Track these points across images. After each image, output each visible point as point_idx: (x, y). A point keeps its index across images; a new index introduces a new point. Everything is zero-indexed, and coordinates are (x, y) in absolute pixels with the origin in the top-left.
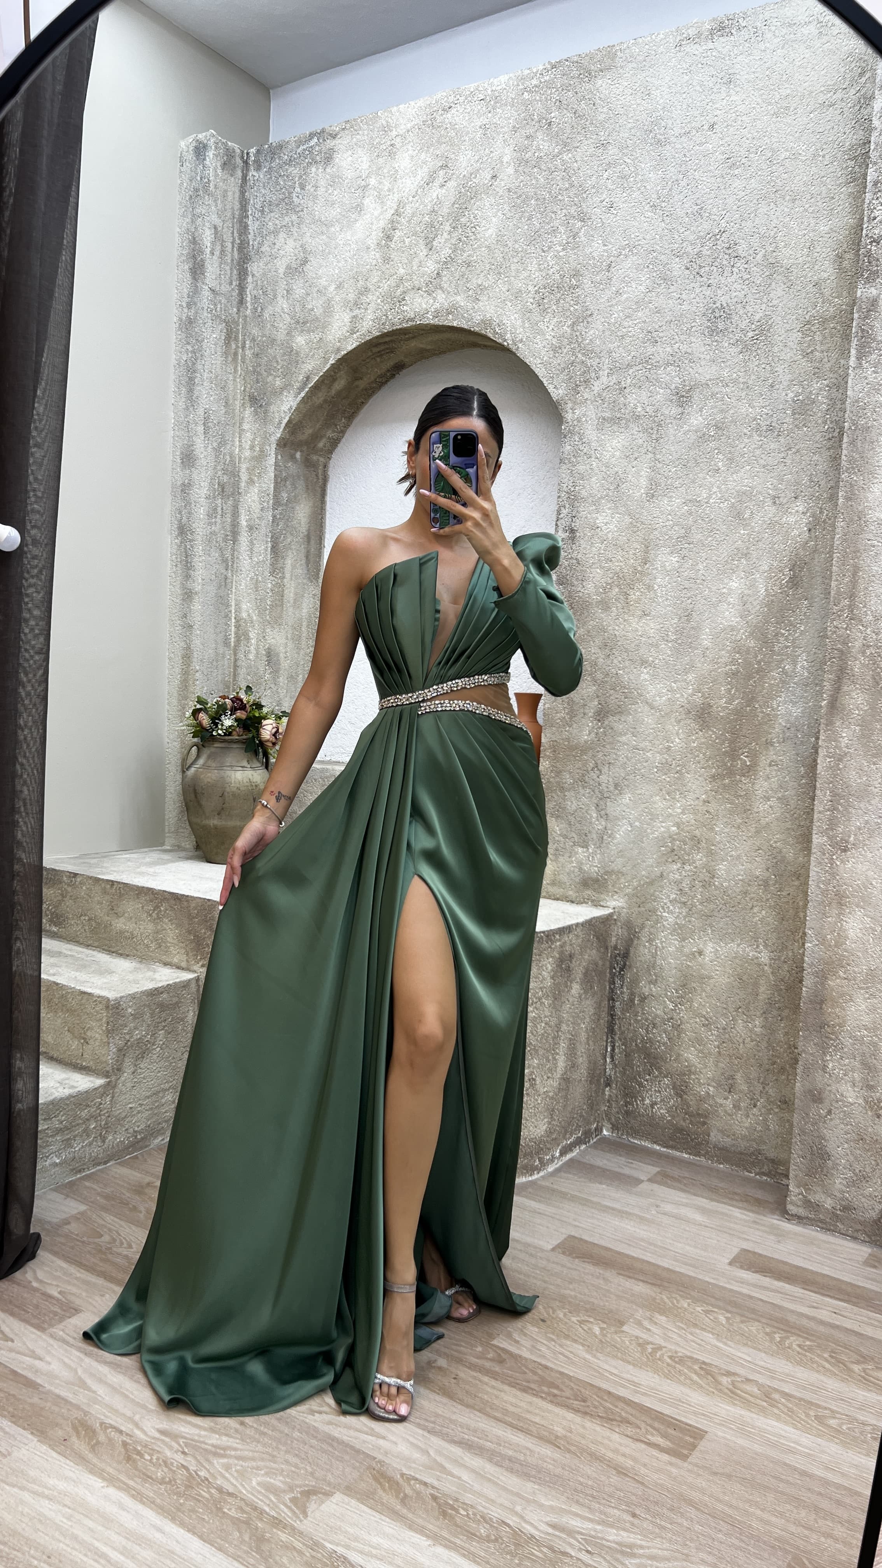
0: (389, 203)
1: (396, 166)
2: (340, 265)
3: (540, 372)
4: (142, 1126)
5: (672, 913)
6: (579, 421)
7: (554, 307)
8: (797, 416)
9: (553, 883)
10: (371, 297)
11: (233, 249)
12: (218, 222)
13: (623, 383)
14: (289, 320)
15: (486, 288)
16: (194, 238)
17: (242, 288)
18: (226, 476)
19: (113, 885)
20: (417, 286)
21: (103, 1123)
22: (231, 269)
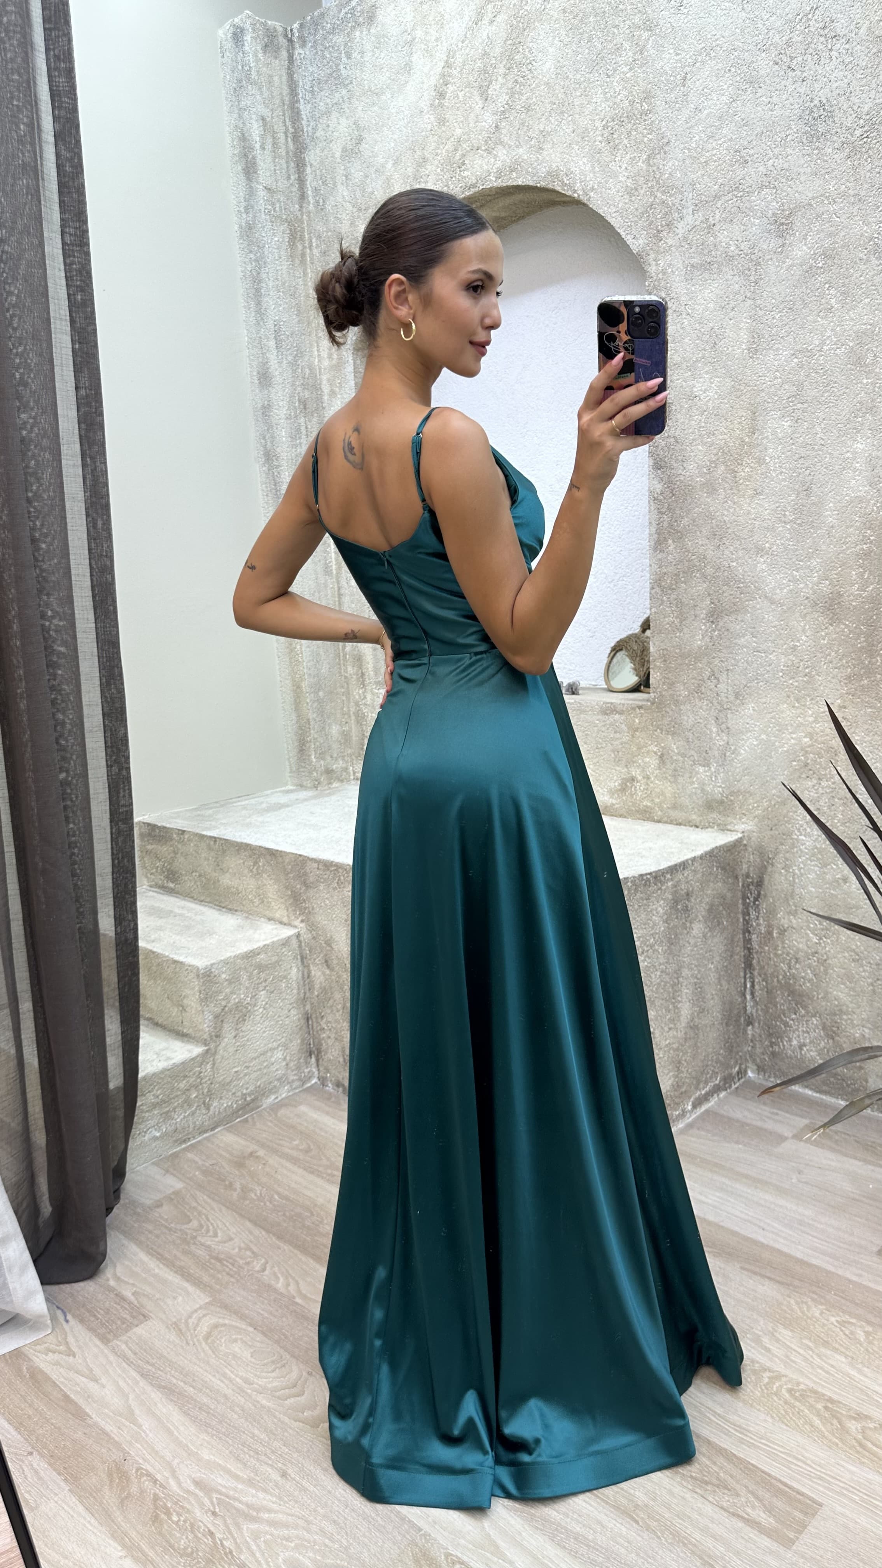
0: (438, 54)
1: (442, 9)
2: (396, 137)
3: (615, 222)
4: (251, 1088)
5: (810, 836)
6: (664, 274)
7: (626, 141)
9: (674, 807)
10: (429, 167)
11: (286, 140)
12: (266, 113)
13: (711, 219)
14: (352, 209)
15: (549, 133)
16: (243, 135)
17: (301, 181)
18: (306, 392)
19: (215, 841)
20: (476, 145)
21: (206, 1090)
22: (287, 162)
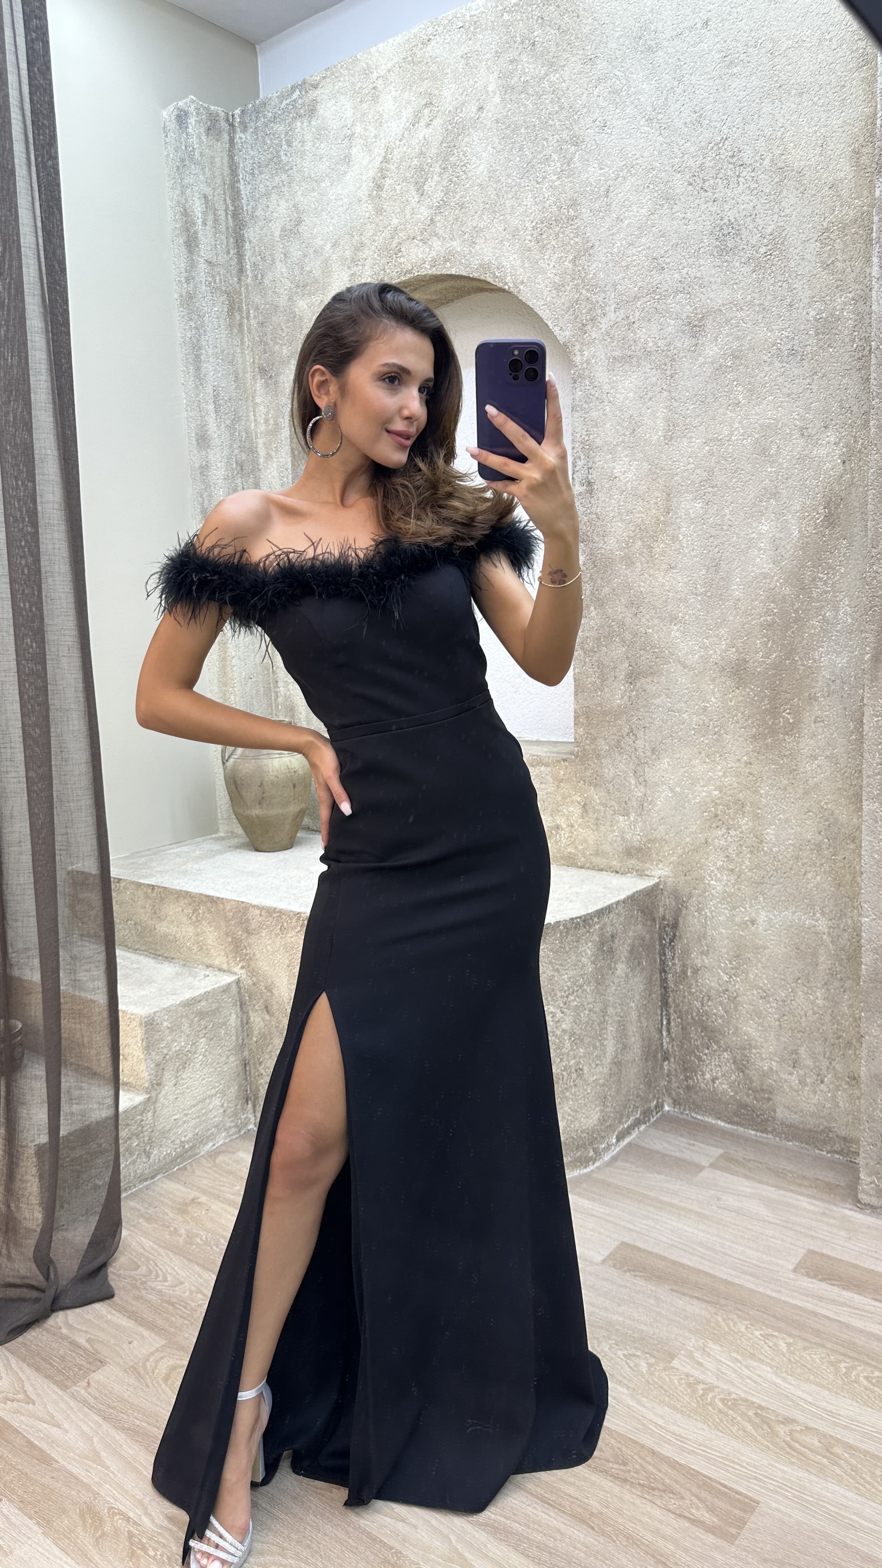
0: (376, 150)
1: (380, 109)
2: (334, 221)
3: (544, 314)
4: (190, 1135)
5: (720, 881)
6: (588, 364)
7: (554, 242)
8: (821, 336)
9: (596, 853)
11: (226, 216)
12: (208, 191)
13: (631, 317)
14: (289, 284)
15: (481, 230)
16: (186, 210)
17: (240, 256)
18: (243, 454)
19: (153, 889)
20: (412, 236)
21: (146, 1139)
22: (227, 238)
